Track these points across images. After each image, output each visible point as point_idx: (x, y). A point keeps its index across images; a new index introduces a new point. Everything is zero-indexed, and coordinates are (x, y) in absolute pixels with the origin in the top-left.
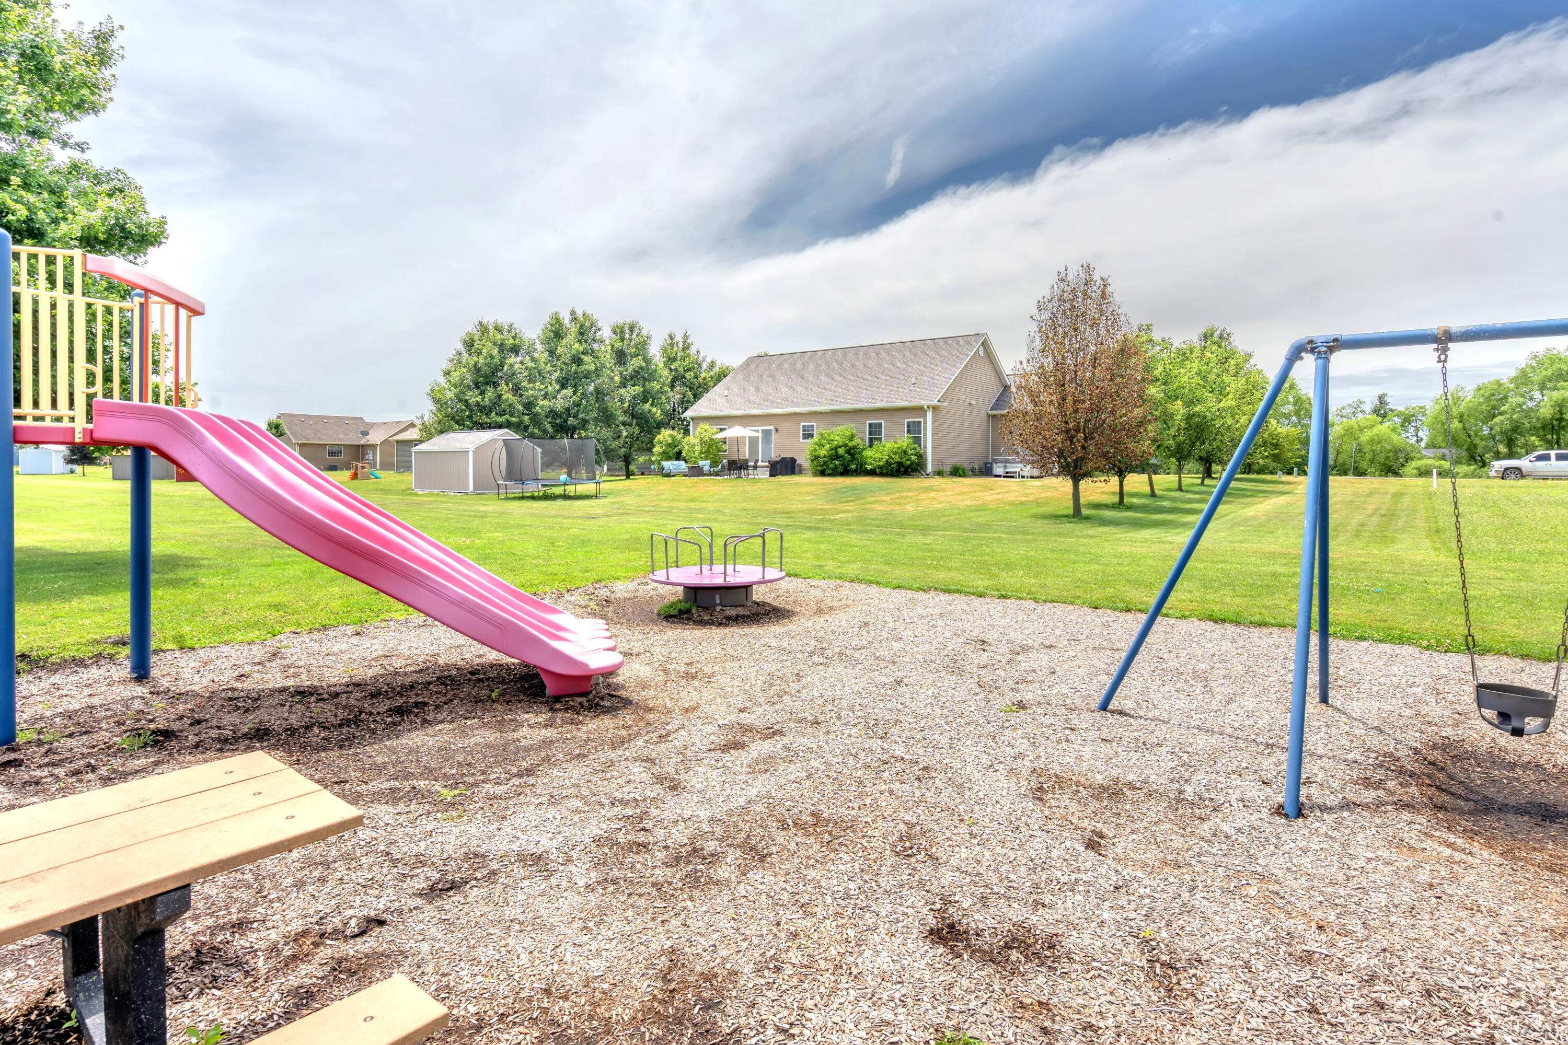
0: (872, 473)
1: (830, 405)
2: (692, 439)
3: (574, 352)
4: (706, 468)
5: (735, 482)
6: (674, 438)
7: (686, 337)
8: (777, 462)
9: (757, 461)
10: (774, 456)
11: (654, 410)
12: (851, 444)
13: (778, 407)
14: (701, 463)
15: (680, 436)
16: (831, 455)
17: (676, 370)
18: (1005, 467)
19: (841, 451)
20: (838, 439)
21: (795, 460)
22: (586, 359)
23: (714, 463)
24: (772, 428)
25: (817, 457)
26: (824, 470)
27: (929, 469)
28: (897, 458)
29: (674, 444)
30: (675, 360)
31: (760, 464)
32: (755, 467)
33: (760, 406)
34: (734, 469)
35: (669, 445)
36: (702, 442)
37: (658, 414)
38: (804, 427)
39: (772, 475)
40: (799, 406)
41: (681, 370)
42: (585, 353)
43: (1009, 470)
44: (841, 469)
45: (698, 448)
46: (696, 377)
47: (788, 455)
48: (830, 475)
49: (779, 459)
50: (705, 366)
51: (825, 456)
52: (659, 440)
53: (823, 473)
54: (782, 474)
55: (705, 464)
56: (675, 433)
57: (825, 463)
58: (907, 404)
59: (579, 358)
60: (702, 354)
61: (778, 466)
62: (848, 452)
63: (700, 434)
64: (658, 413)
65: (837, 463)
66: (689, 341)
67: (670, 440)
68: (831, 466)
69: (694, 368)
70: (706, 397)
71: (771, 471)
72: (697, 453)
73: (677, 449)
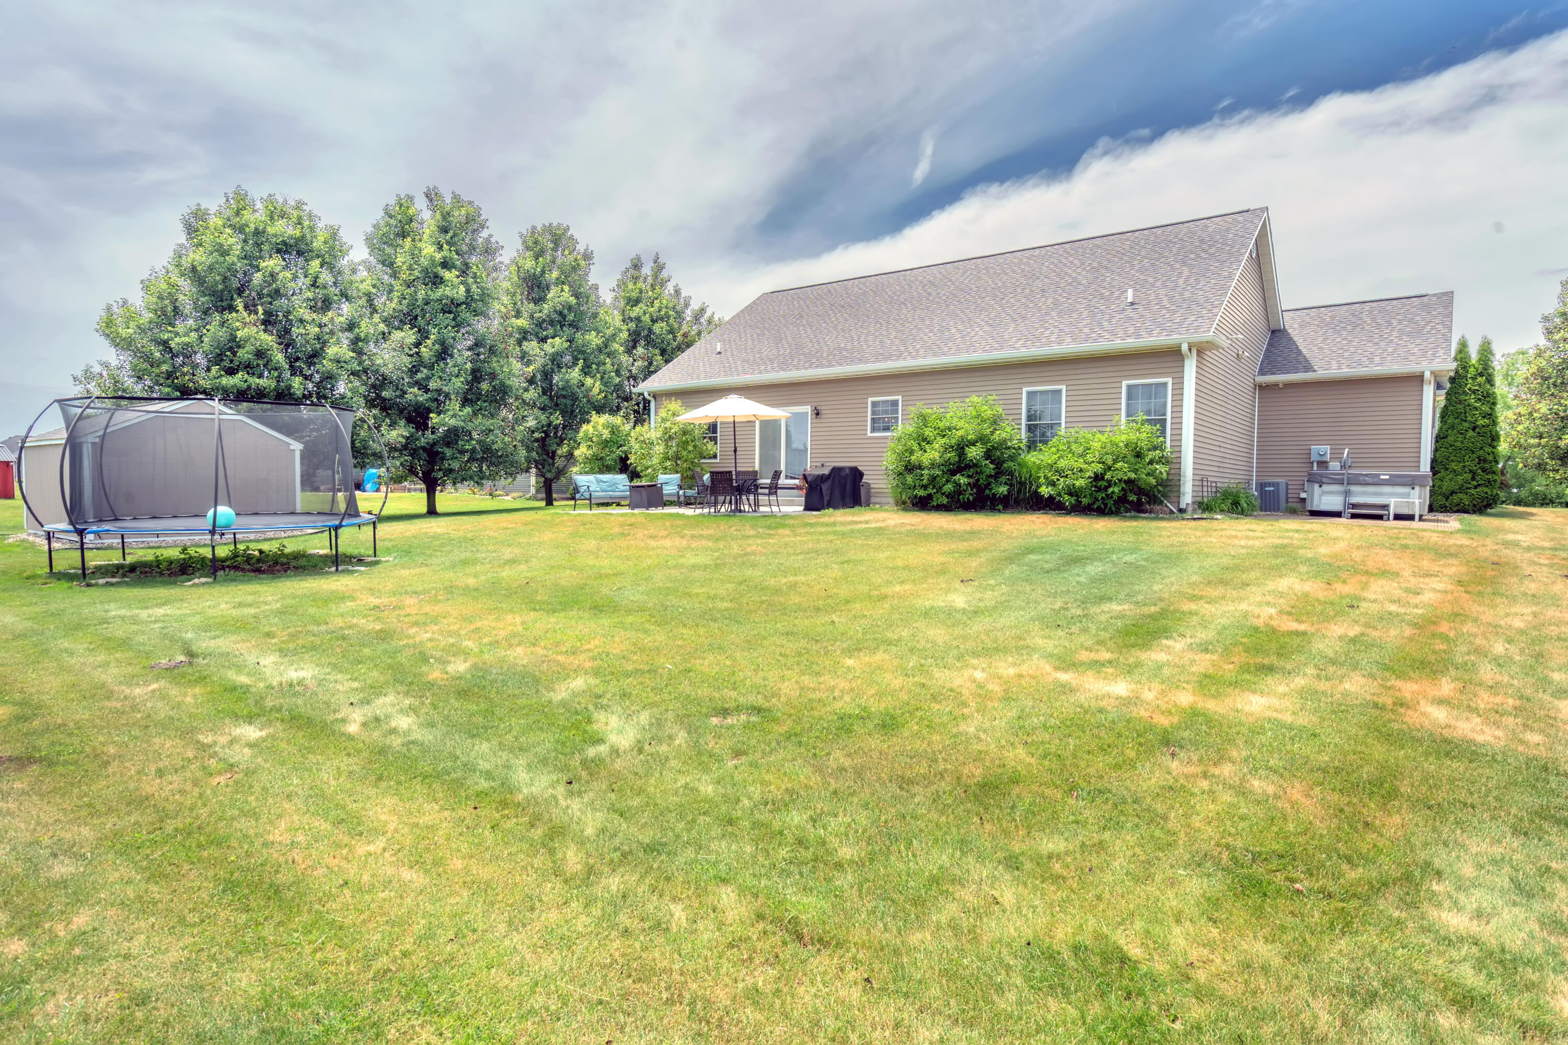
0: (1051, 505)
1: (935, 355)
2: (652, 430)
3: (425, 262)
4: (670, 489)
5: (724, 524)
6: (614, 430)
7: (659, 268)
8: (822, 479)
9: (777, 475)
10: (811, 466)
11: (589, 381)
12: (998, 436)
13: (821, 366)
14: (662, 478)
15: (628, 427)
16: (947, 463)
17: (638, 319)
18: (1347, 493)
19: (974, 453)
20: (966, 429)
21: (861, 475)
22: (449, 275)
23: (689, 479)
24: (808, 409)
25: (910, 468)
26: (930, 497)
27: (1187, 498)
28: (1123, 470)
29: (615, 440)
30: (637, 302)
31: (782, 481)
32: (773, 489)
33: (784, 366)
34: (725, 493)
35: (605, 444)
36: (668, 438)
37: (596, 391)
38: (874, 404)
39: (810, 506)
40: (867, 362)
41: (646, 319)
42: (445, 265)
43: (1354, 500)
44: (969, 495)
45: (659, 449)
46: (671, 331)
47: (845, 462)
48: (940, 508)
49: (826, 471)
50: (688, 314)
51: (933, 465)
52: (586, 435)
53: (922, 504)
54: (831, 504)
55: (670, 483)
56: (617, 420)
57: (933, 479)
58: (1130, 343)
59: (436, 276)
60: (684, 294)
61: (825, 487)
62: (988, 455)
63: (664, 420)
64: (594, 386)
65: (963, 480)
66: (664, 274)
67: (606, 434)
68: (949, 488)
69: (669, 317)
70: (682, 360)
71: (808, 497)
72: (655, 461)
73: (619, 452)
